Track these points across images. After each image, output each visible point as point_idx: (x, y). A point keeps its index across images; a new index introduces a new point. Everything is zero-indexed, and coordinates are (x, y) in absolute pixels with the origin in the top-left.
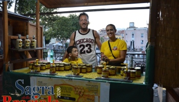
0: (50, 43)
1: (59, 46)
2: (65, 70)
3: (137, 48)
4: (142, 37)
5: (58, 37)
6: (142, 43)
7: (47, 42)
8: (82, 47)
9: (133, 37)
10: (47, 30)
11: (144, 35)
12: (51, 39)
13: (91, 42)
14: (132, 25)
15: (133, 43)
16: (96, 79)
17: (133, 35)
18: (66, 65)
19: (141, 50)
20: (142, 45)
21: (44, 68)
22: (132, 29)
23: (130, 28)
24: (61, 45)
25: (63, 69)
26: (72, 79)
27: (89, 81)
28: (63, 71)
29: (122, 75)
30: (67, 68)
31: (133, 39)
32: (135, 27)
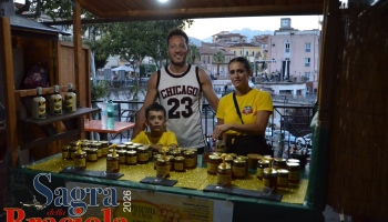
0: (106, 67)
1: (126, 73)
2: (140, 162)
3: (297, 75)
4: (308, 51)
5: (124, 53)
6: (307, 65)
7: (100, 63)
8: (173, 104)
9: (288, 51)
10: (98, 38)
11: (312, 48)
12: (107, 56)
13: (192, 93)
14: (285, 25)
15: (287, 64)
16: (205, 191)
17: (288, 46)
18: (141, 151)
19: (305, 80)
20: (307, 69)
21: (94, 157)
22: (287, 33)
23: (281, 30)
24: (130, 69)
25: (134, 160)
26: (153, 191)
27: (190, 196)
28: (135, 164)
29: (260, 178)
30: (144, 157)
31: (288, 55)
32: (292, 29)
